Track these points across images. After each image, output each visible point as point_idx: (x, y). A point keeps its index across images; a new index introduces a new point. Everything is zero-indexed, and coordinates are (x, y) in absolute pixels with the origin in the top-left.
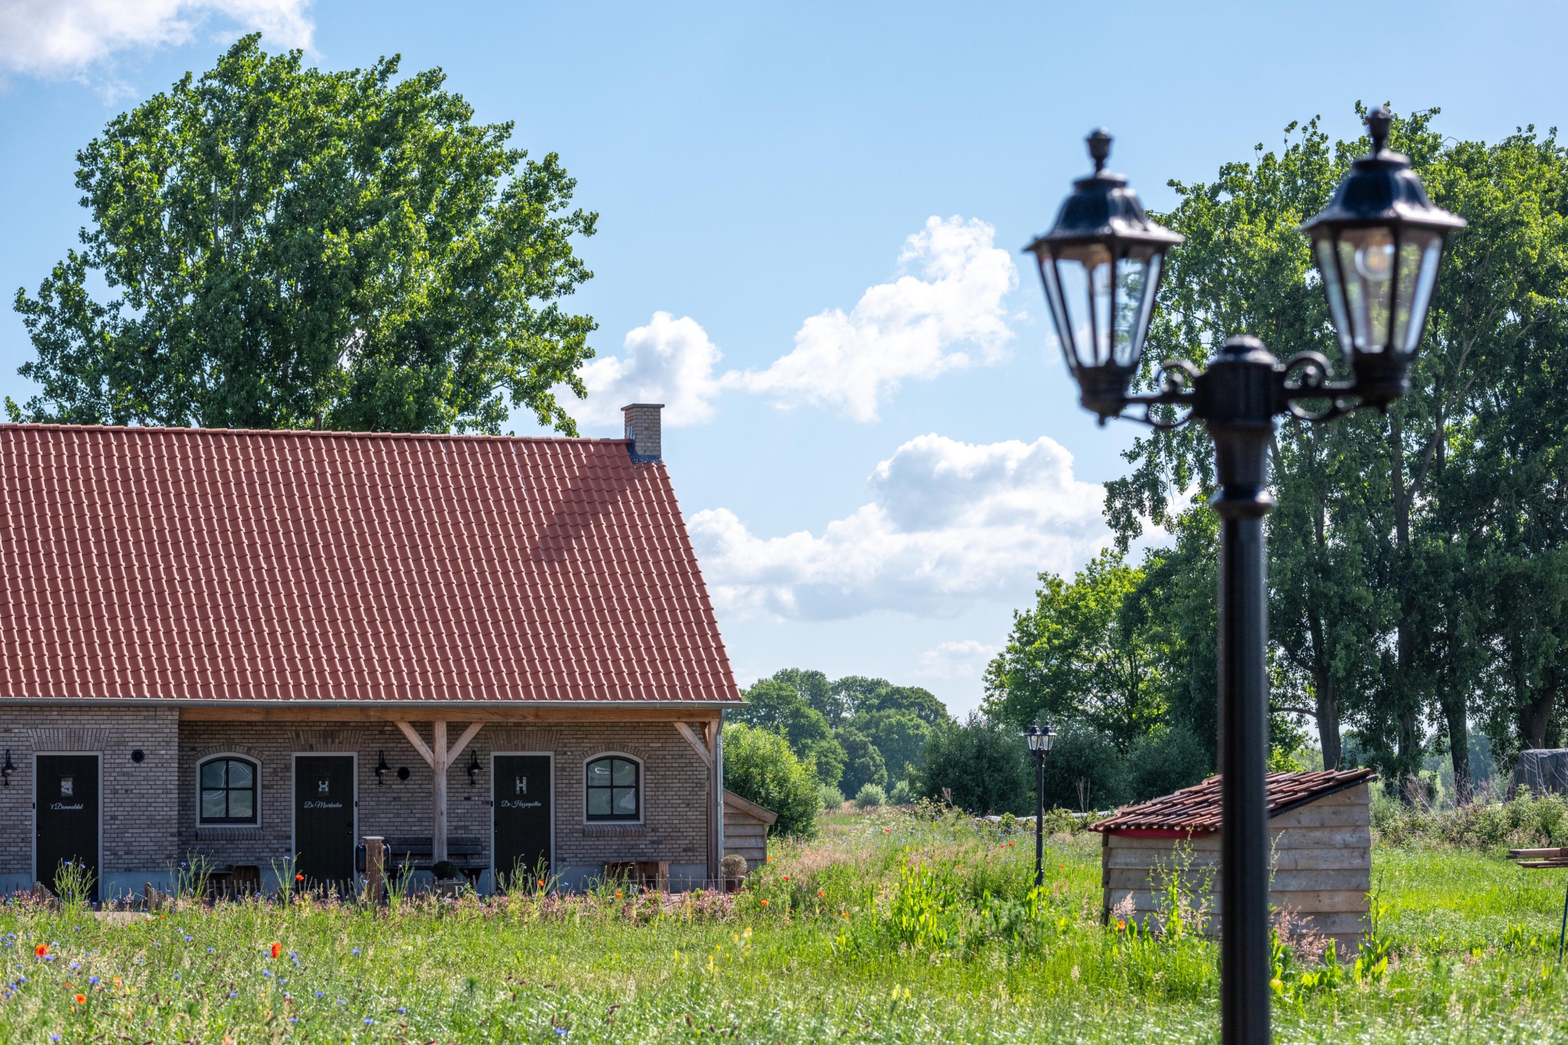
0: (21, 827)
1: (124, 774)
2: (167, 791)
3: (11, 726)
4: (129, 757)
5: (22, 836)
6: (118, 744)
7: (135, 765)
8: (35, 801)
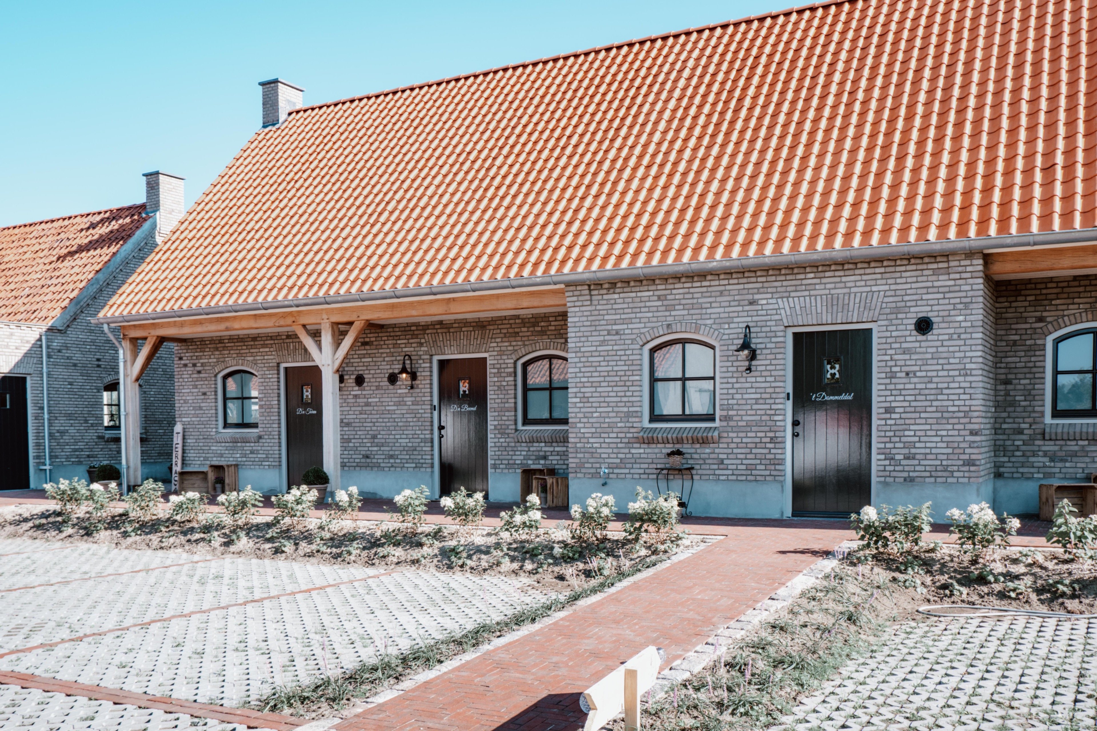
0: (769, 423)
1: (905, 351)
2: (966, 373)
3: (756, 297)
4: (913, 327)
5: (772, 434)
6: (897, 311)
7: (920, 338)
8: (790, 389)
